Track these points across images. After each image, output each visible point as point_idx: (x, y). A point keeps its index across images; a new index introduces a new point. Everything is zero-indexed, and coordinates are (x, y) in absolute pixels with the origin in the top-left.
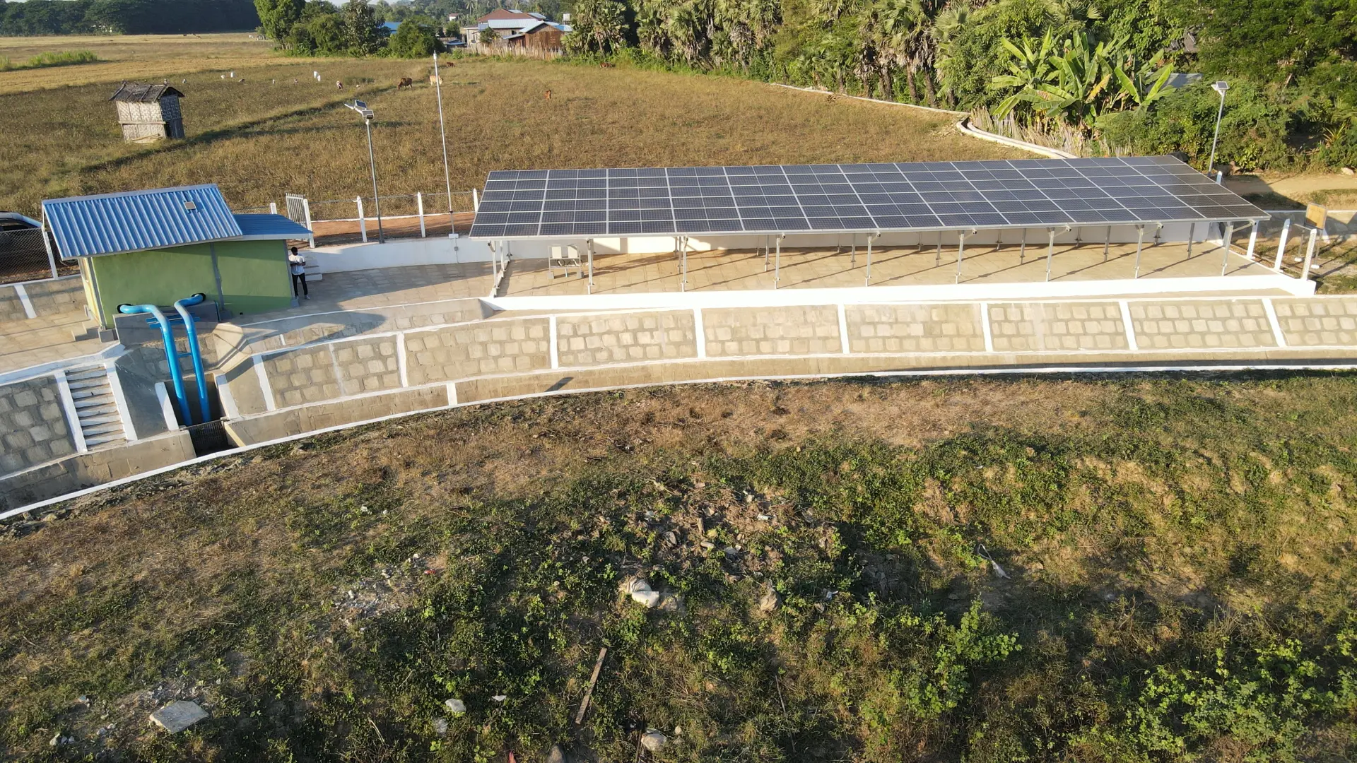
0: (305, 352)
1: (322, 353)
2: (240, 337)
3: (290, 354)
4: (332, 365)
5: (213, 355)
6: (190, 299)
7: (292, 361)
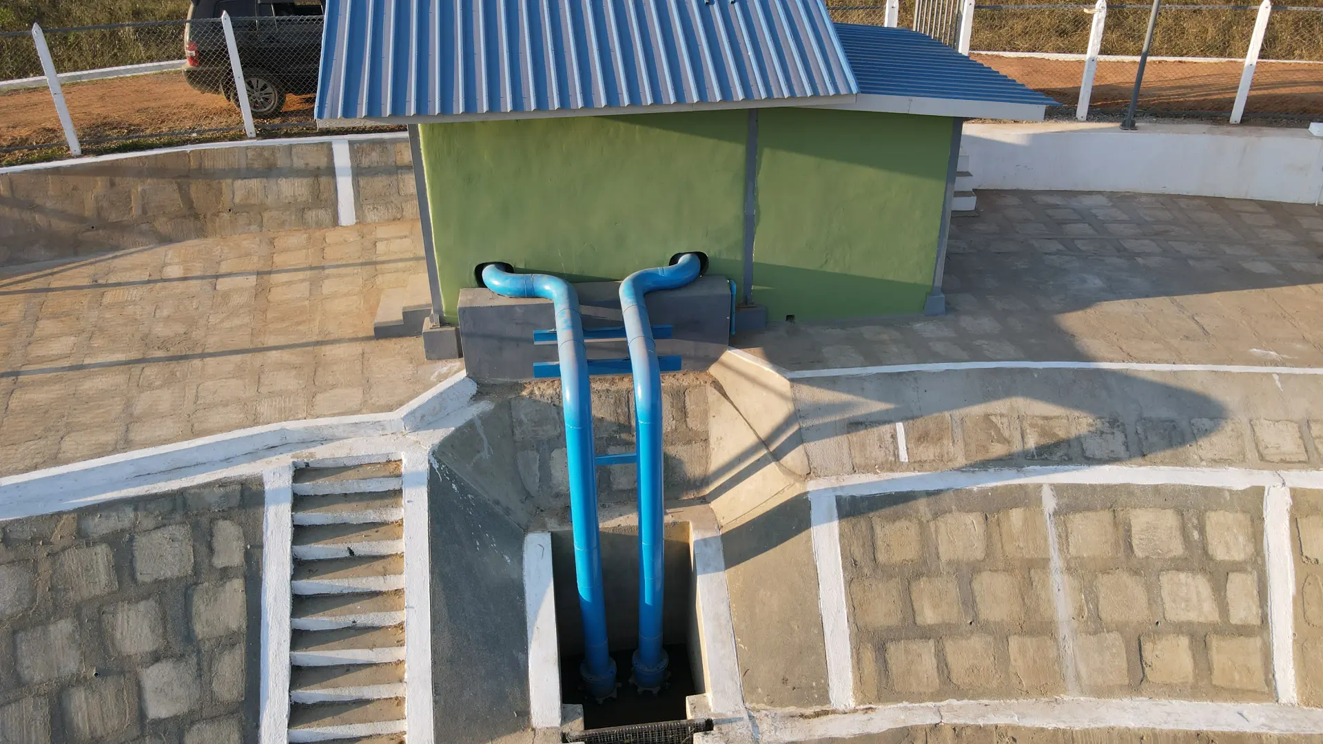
0: (966, 501)
1: (1016, 516)
2: (781, 411)
3: (922, 505)
4: (1044, 563)
5: (697, 447)
6: (664, 271)
7: (923, 527)
